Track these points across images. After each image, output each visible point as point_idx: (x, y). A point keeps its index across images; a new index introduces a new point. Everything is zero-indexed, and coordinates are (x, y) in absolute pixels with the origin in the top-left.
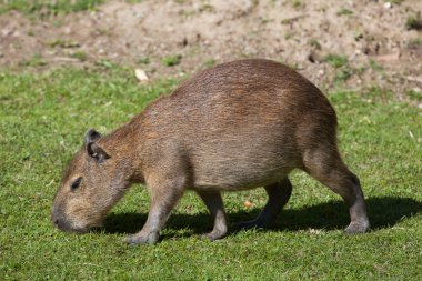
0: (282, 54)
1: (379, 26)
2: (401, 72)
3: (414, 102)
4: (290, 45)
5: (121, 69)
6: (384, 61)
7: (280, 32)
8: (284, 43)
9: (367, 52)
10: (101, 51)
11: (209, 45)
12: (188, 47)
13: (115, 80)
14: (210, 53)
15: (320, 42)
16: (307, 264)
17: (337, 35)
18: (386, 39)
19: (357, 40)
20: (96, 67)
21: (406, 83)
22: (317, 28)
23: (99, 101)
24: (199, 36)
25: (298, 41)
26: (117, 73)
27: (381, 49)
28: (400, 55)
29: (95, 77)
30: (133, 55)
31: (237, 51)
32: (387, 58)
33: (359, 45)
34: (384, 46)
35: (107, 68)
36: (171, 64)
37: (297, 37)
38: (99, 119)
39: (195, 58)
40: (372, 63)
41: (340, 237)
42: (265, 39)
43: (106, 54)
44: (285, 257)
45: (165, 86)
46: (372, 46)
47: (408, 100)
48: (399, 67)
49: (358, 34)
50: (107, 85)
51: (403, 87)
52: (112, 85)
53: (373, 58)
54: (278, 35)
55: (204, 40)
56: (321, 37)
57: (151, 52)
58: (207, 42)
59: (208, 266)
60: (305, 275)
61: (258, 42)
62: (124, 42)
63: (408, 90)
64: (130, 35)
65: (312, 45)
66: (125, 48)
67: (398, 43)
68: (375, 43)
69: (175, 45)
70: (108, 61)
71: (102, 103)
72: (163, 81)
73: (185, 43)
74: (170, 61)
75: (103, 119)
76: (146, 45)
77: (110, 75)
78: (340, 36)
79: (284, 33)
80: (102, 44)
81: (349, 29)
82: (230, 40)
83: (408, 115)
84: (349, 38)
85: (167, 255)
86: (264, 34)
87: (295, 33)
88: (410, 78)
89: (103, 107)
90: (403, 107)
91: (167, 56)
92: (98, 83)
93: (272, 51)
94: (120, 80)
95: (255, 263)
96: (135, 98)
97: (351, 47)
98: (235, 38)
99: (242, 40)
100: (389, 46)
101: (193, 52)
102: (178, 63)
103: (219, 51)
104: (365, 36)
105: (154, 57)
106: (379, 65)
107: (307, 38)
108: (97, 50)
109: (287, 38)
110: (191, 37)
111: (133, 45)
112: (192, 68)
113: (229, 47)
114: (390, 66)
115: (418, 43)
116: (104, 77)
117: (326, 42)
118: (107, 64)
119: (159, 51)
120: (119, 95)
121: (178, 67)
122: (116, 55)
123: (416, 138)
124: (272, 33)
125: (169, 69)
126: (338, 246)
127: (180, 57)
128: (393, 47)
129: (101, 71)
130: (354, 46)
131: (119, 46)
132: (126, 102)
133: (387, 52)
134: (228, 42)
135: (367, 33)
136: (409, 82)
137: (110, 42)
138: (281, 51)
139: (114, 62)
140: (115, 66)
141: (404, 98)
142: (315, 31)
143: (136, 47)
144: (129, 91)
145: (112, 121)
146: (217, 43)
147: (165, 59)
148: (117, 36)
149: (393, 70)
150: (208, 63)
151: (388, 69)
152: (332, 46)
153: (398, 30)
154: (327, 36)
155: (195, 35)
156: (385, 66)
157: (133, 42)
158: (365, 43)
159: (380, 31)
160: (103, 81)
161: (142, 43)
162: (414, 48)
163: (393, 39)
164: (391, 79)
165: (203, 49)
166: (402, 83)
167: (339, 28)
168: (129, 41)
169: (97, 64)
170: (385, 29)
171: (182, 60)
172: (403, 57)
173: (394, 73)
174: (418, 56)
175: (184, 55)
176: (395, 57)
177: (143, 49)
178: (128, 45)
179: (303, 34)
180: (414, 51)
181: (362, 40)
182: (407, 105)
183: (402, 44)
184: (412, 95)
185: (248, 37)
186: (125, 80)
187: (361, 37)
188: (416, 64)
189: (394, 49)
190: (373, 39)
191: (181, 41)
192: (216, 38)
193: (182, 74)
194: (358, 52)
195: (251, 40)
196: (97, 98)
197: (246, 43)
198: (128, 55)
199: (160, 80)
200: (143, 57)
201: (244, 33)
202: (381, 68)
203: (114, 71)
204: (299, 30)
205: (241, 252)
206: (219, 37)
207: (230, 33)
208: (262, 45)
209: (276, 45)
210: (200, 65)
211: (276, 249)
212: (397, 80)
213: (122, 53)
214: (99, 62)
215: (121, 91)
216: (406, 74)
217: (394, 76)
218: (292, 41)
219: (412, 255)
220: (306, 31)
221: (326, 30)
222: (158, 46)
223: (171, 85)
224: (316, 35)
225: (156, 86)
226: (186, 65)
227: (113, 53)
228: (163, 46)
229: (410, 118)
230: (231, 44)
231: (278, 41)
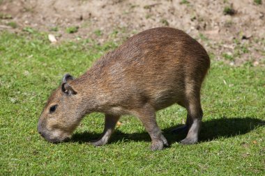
0: (144, 28)
1: (206, 12)
2: (220, 42)
3: (228, 62)
4: (149, 22)
5: (39, 34)
6: (209, 35)
7: (143, 14)
8: (145, 21)
9: (198, 28)
10: (26, 22)
11: (97, 21)
12: (83, 22)
13: (35, 41)
14: (97, 26)
15: (169, 21)
16: (156, 163)
17: (179, 17)
18: (211, 20)
19: (192, 20)
20: (23, 33)
21: (223, 49)
22: (167, 12)
23: (24, 54)
24: (90, 14)
25: (154, 20)
26: (36, 37)
27: (207, 27)
28: (219, 31)
29: (22, 38)
30: (47, 25)
31: (115, 25)
32: (211, 32)
33: (193, 23)
34: (209, 25)
35: (30, 33)
36: (72, 32)
37: (153, 17)
38: (24, 66)
39: (88, 29)
40: (202, 35)
41: (178, 146)
42: (133, 18)
43: (30, 24)
44: (142, 158)
45: (67, 46)
46: (201, 25)
47: (223, 60)
48: (219, 38)
49: (193, 17)
50: (30, 44)
51: (221, 51)
52: (33, 45)
53: (202, 32)
54: (141, 16)
55: (93, 17)
56: (169, 18)
57: (59, 24)
58: (95, 18)
59: (93, 163)
60: (155, 170)
61: (129, 19)
62: (42, 17)
63: (224, 54)
64: (46, 13)
65: (163, 22)
66: (42, 21)
67: (218, 23)
68: (203, 23)
69: (75, 20)
70: (31, 28)
71: (26, 56)
72: (67, 43)
73: (81, 19)
74: (71, 30)
75: (27, 66)
76: (56, 19)
77: (32, 38)
78: (181, 17)
79: (145, 15)
80: (27, 17)
81: (187, 13)
82: (111, 18)
83: (223, 69)
84: (187, 19)
85: (66, 155)
86: (133, 14)
87: (153, 15)
88: (225, 46)
89: (26, 58)
90: (220, 64)
91: (69, 27)
92: (24, 43)
93: (137, 26)
94: (39, 41)
95: (123, 161)
96: (48, 53)
97: (188, 25)
98: (114, 16)
99: (118, 18)
100: (212, 24)
101: (86, 25)
102: (76, 31)
103: (103, 25)
104: (197, 18)
105: (61, 27)
106: (206, 37)
107: (160, 18)
108: (24, 21)
109: (148, 17)
110: (85, 15)
111: (47, 19)
112: (86, 35)
113: (110, 22)
114: (213, 38)
115: (231, 23)
116: (28, 39)
117: (172, 21)
118: (30, 30)
119: (64, 23)
120: (37, 51)
121: (76, 34)
122: (36, 25)
123: (228, 84)
124: (138, 14)
125: (71, 35)
126: (176, 152)
127: (78, 28)
128: (215, 25)
129: (26, 35)
130: (190, 24)
131: (38, 19)
132: (42, 55)
133: (211, 29)
134: (109, 19)
135: (198, 16)
136: (225, 48)
137: (33, 16)
138: (143, 26)
139: (34, 29)
140: (35, 32)
141: (221, 58)
142: (165, 13)
143: (49, 21)
144: (44, 48)
145: (32, 68)
146: (102, 19)
147: (68, 28)
148: (37, 13)
149: (215, 40)
150: (95, 32)
151: (211, 39)
152: (176, 24)
153: (218, 15)
154: (173, 17)
155: (88, 14)
156: (210, 38)
157: (47, 17)
158: (197, 23)
159: (207, 15)
160: (27, 41)
161: (53, 18)
162: (229, 27)
163: (215, 20)
164: (213, 46)
165: (93, 23)
166: (220, 49)
167: (181, 13)
168: (45, 16)
169: (24, 31)
170: (210, 14)
171: (79, 29)
172: (222, 32)
173: (215, 42)
174: (231, 32)
175: (80, 26)
176: (216, 32)
177: (54, 21)
178: (44, 19)
179: (158, 15)
180: (228, 29)
181: (195, 21)
182: (222, 63)
183: (220, 24)
184: (226, 57)
185: (122, 16)
186: (41, 42)
187: (195, 18)
188: (229, 37)
189: (216, 27)
190: (202, 20)
191: (79, 17)
192: (101, 16)
193: (78, 39)
194: (193, 28)
195: (124, 18)
196: (23, 52)
197: (121, 20)
198: (44, 25)
199: (64, 42)
200: (54, 26)
201: (120, 14)
202: (207, 39)
203: (35, 35)
204: (155, 13)
205: (113, 155)
206: (104, 15)
207: (111, 13)
208: (131, 21)
209: (140, 22)
210: (91, 33)
211: (136, 153)
212: (217, 47)
213: (40, 24)
214: (25, 29)
215: (39, 49)
216: (222, 43)
217: (215, 44)
218: (151, 20)
219: (222, 159)
220: (160, 13)
221: (172, 13)
222: (64, 20)
223: (71, 45)
224: (166, 16)
225: (61, 46)
226: (82, 33)
227: (34, 23)
228: (67, 20)
229: (225, 71)
230: (111, 20)
231: (141, 19)
